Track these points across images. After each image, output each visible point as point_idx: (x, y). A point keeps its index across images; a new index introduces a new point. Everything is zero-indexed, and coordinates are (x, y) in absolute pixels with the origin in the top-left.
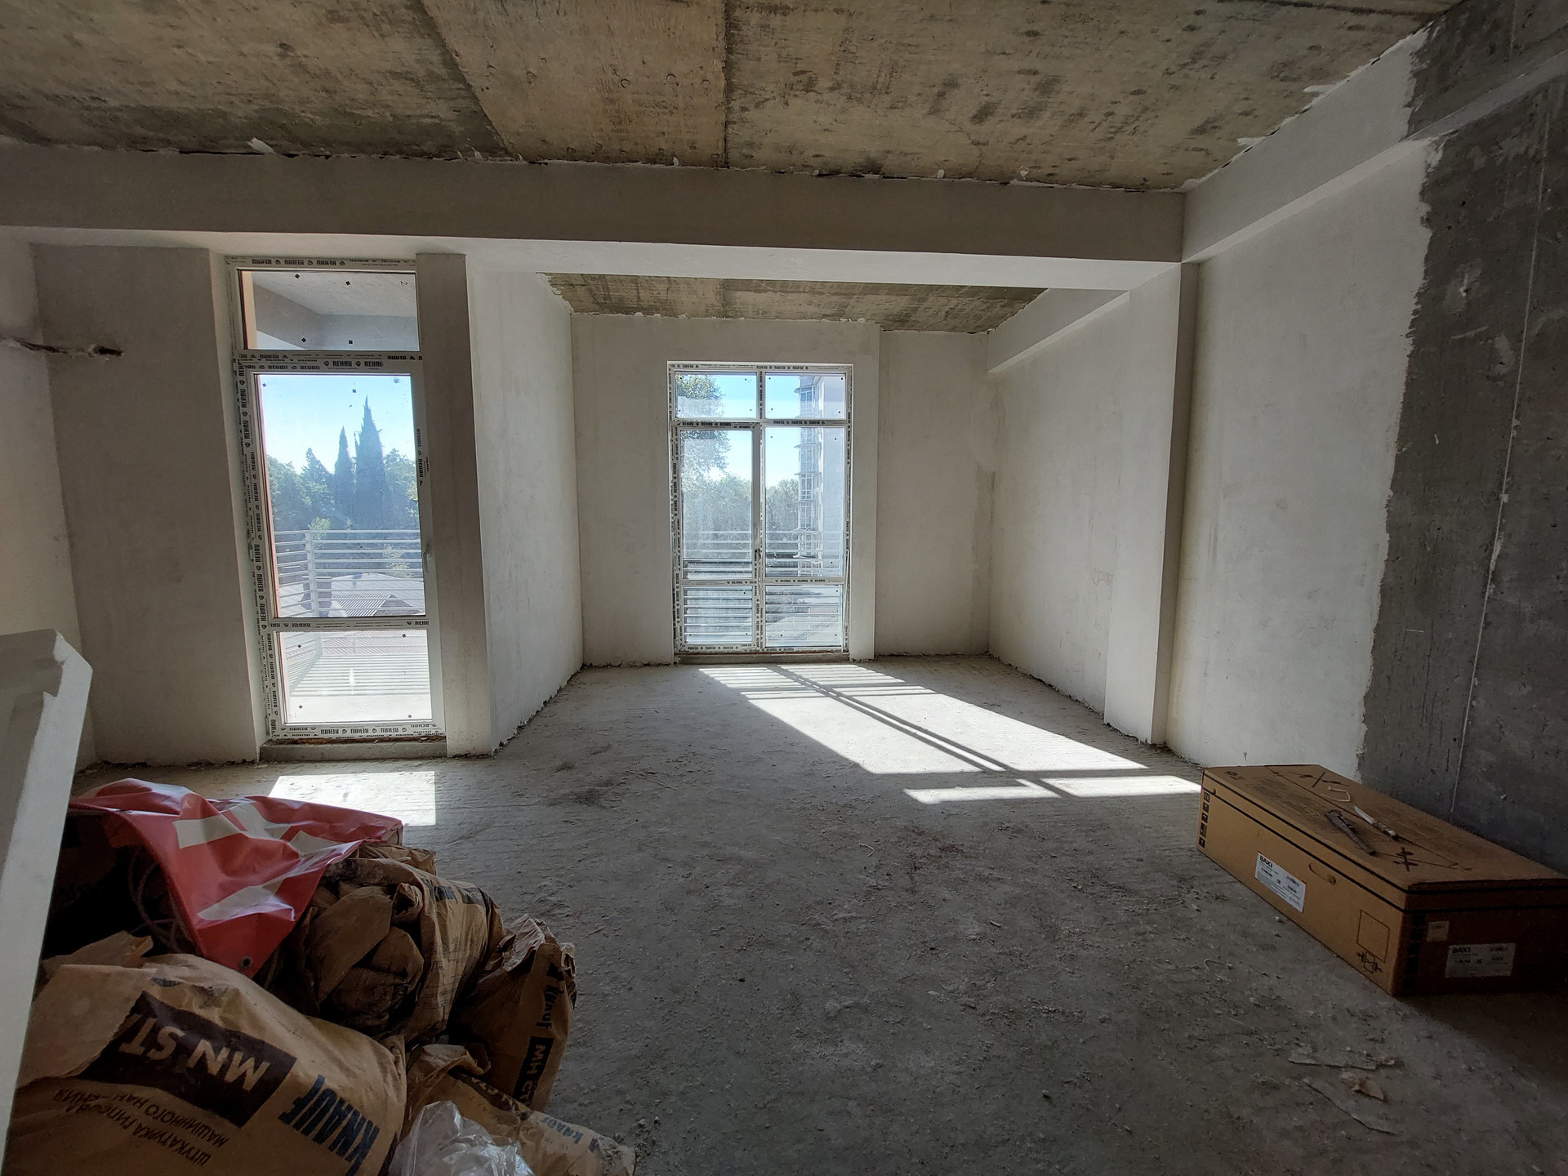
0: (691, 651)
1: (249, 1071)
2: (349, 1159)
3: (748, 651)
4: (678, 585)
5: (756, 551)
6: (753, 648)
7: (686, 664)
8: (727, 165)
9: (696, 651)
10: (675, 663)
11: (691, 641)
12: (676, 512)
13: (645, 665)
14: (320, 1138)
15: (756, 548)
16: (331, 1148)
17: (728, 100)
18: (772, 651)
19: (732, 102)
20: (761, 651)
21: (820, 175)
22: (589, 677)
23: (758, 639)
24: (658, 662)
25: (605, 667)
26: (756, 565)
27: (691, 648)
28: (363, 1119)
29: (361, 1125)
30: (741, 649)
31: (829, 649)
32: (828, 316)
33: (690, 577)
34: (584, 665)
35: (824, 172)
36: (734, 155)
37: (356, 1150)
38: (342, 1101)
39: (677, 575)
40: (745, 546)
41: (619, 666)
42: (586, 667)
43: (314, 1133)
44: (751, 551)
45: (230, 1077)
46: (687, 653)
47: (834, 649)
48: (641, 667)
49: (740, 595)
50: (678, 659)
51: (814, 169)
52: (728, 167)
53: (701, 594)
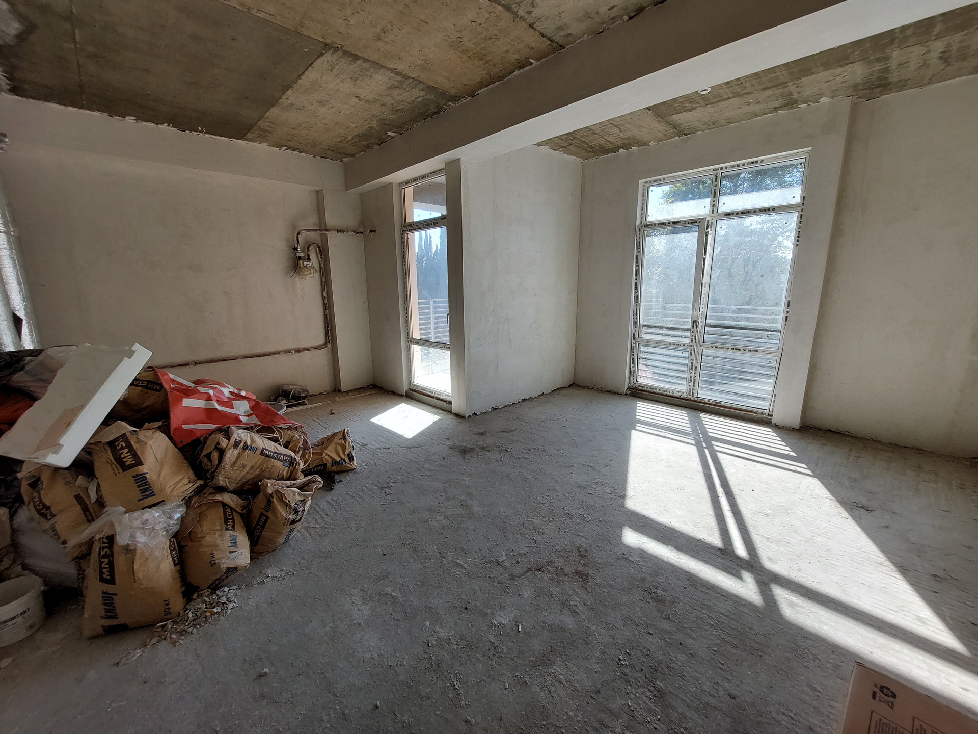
0: (640, 388)
1: (129, 461)
2: (143, 496)
3: (682, 397)
4: (634, 341)
5: (694, 322)
6: (686, 396)
7: (634, 397)
8: (562, 47)
9: (643, 389)
10: (626, 394)
11: (641, 381)
12: (636, 291)
13: (607, 391)
14: (138, 486)
15: (695, 319)
16: (140, 490)
17: (515, 14)
18: (702, 401)
19: (518, 13)
20: (692, 399)
21: (630, 18)
22: (574, 391)
23: (690, 389)
24: (616, 391)
25: (584, 387)
26: (693, 332)
27: (640, 386)
28: (152, 490)
29: (150, 490)
30: (675, 394)
31: (755, 410)
32: (780, 107)
33: (644, 337)
34: (573, 383)
35: (632, 15)
36: (558, 38)
37: (146, 495)
38: (148, 482)
39: (634, 334)
40: (686, 316)
41: (593, 388)
42: (574, 385)
43: (138, 484)
44: (690, 320)
45: (124, 460)
46: (637, 389)
47: (760, 411)
48: (605, 392)
49: (679, 354)
50: (629, 392)
51: (621, 17)
52: (564, 48)
53: (650, 349)
